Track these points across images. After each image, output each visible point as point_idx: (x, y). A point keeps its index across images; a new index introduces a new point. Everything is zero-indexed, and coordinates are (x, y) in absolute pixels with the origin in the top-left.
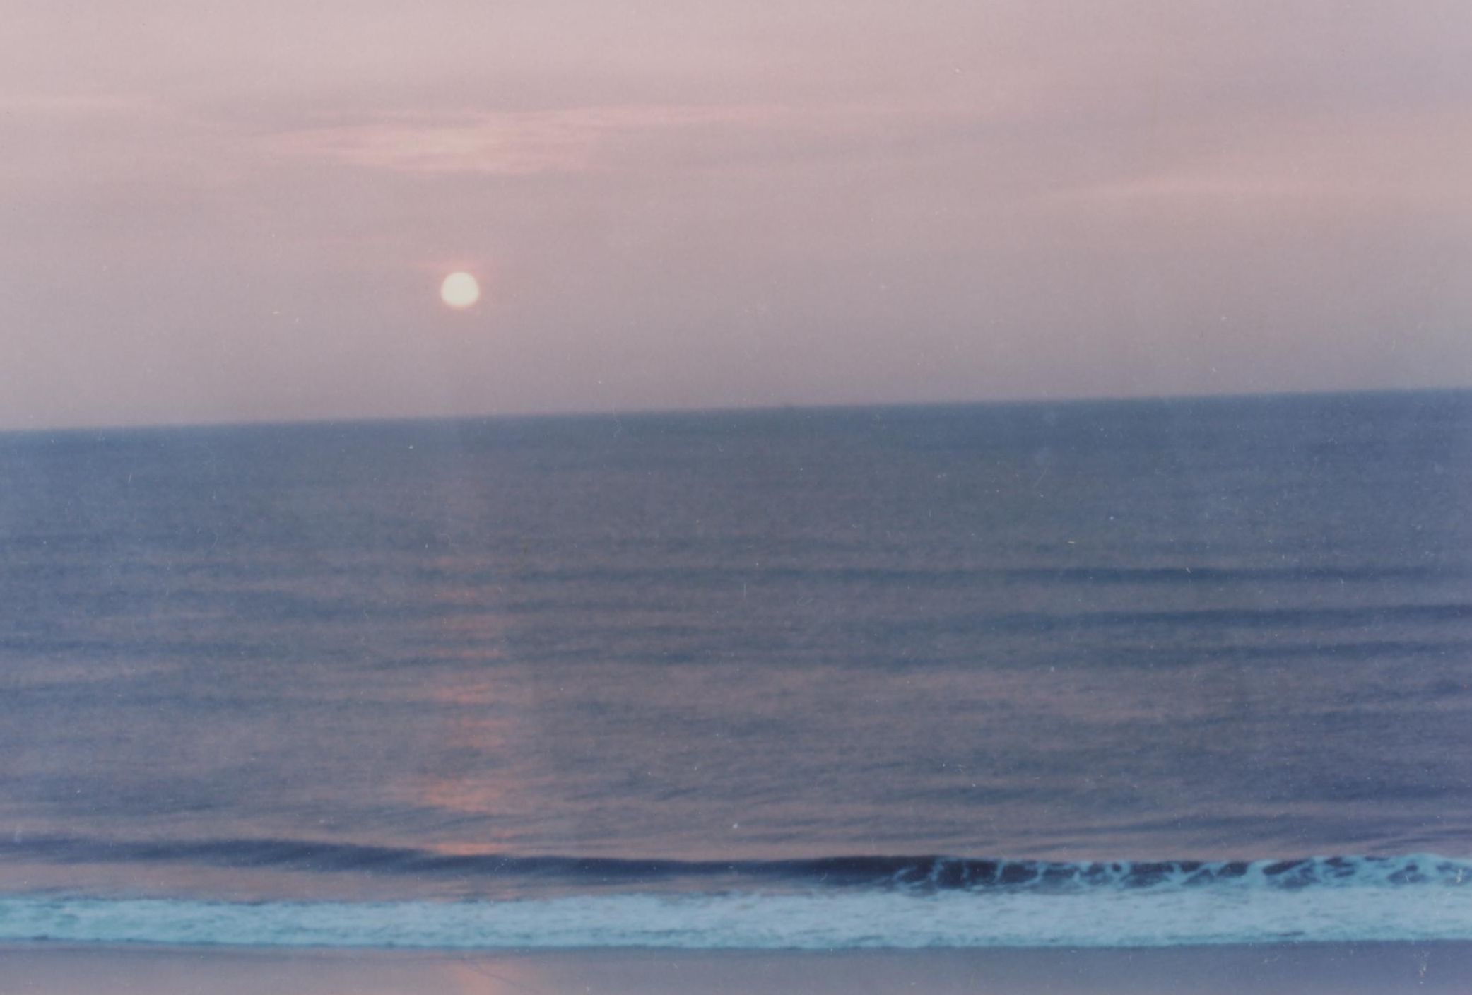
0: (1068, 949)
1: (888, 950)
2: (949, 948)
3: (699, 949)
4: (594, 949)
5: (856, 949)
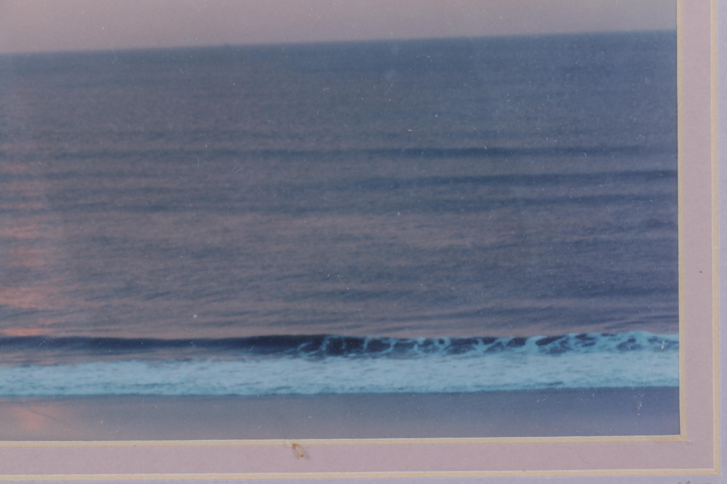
0: (410, 394)
1: (294, 396)
2: (334, 394)
3: (172, 396)
4: (105, 397)
5: (274, 395)
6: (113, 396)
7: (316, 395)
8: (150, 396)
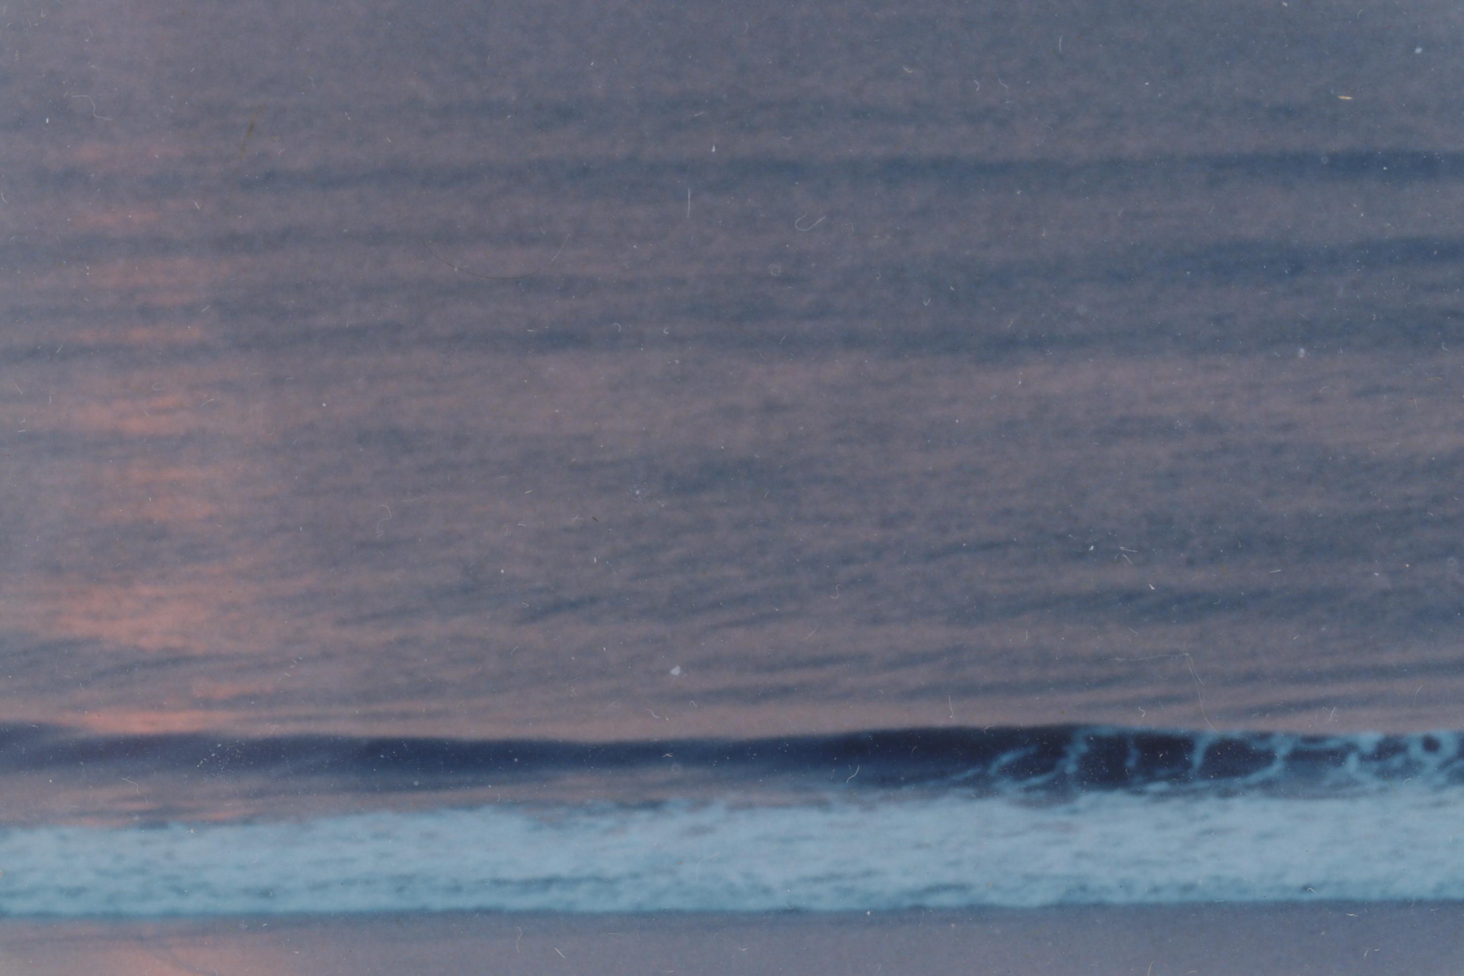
0: (1342, 906)
1: (979, 913)
2: (1101, 907)
3: (607, 915)
4: (399, 917)
5: (918, 909)
6: (424, 915)
7: (1045, 908)
8: (535, 914)
